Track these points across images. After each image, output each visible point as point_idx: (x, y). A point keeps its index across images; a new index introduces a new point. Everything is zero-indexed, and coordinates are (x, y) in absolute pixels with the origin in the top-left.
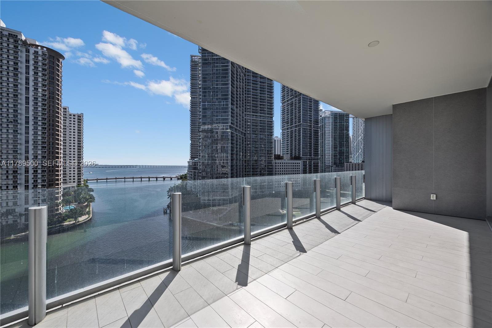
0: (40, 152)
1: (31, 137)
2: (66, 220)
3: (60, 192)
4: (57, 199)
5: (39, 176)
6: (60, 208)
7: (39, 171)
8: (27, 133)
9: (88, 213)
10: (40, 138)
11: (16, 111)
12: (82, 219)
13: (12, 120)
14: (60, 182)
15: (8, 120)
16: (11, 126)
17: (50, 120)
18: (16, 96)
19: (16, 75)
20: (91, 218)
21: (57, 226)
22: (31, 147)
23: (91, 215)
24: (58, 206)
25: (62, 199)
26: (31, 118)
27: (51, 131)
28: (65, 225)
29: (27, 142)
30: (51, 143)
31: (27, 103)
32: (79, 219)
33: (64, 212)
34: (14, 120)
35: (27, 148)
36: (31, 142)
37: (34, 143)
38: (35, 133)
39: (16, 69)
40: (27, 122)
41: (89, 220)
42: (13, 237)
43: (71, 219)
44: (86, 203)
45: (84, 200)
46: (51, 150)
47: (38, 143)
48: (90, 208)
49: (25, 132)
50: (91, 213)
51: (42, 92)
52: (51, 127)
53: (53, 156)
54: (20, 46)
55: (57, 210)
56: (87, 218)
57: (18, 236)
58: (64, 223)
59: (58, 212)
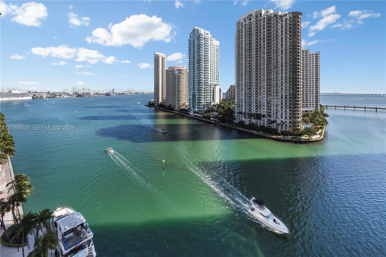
0: (288, 85)
1: (284, 75)
2: (303, 135)
3: (300, 113)
4: (298, 118)
5: (288, 101)
6: (300, 125)
7: (288, 98)
8: (282, 73)
9: (320, 134)
10: (288, 75)
11: (277, 60)
12: (314, 137)
13: (275, 66)
14: (300, 106)
15: (274, 66)
16: (275, 70)
17: (293, 62)
18: (277, 51)
19: (277, 38)
20: (322, 139)
21: (297, 138)
22: (284, 82)
23: (322, 137)
24: (299, 124)
25: (301, 119)
26: (284, 63)
27: (294, 70)
28: (303, 138)
29: (282, 79)
30: (294, 78)
31: (282, 54)
32: (312, 137)
33: (303, 128)
34: (276, 66)
35: (282, 82)
36: (284, 79)
37: (285, 79)
38: (286, 72)
39: (277, 35)
40: (282, 66)
41: (320, 140)
42: (274, 137)
43: (307, 135)
44: (320, 126)
45: (318, 123)
46: (294, 83)
47: (288, 79)
48: (322, 131)
49: (281, 73)
50: (323, 135)
51: (289, 44)
52: (294, 67)
53: (295, 87)
54: (279, 20)
55: (298, 126)
56: (320, 138)
57: (277, 137)
58: (302, 136)
59: (298, 128)
